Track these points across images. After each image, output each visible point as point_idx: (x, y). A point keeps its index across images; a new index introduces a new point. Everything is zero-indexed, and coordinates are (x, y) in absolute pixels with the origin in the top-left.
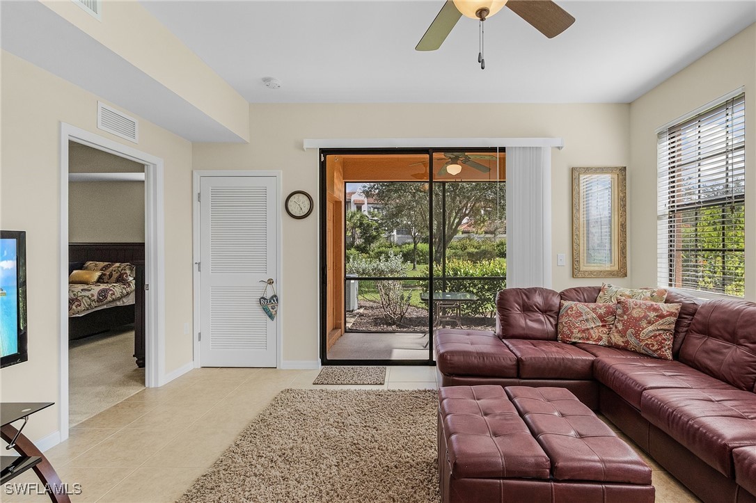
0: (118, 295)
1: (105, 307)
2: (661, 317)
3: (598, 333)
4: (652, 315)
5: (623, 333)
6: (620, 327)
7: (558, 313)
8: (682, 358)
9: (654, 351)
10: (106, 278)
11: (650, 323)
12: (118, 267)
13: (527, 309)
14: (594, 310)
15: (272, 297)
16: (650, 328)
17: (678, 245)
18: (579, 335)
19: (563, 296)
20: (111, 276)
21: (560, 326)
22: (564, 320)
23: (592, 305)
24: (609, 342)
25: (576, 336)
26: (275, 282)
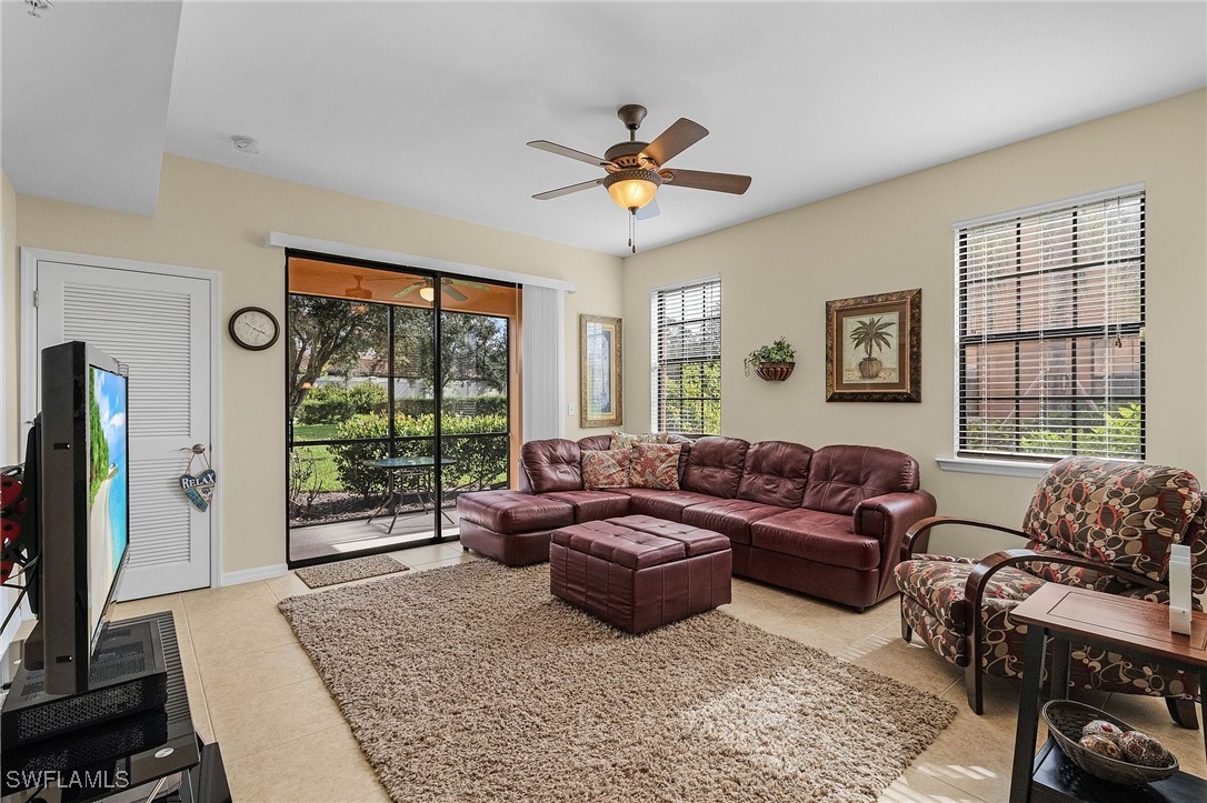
2: (670, 455)
3: (621, 477)
4: (663, 454)
5: (642, 474)
6: (639, 469)
7: (580, 463)
8: (686, 487)
9: (667, 485)
11: (662, 462)
13: (554, 461)
14: (613, 456)
15: (205, 474)
16: (663, 466)
17: (665, 395)
18: (605, 481)
19: (581, 445)
21: (586, 476)
22: (589, 468)
23: (610, 452)
24: (630, 483)
25: (603, 483)
26: (207, 452)
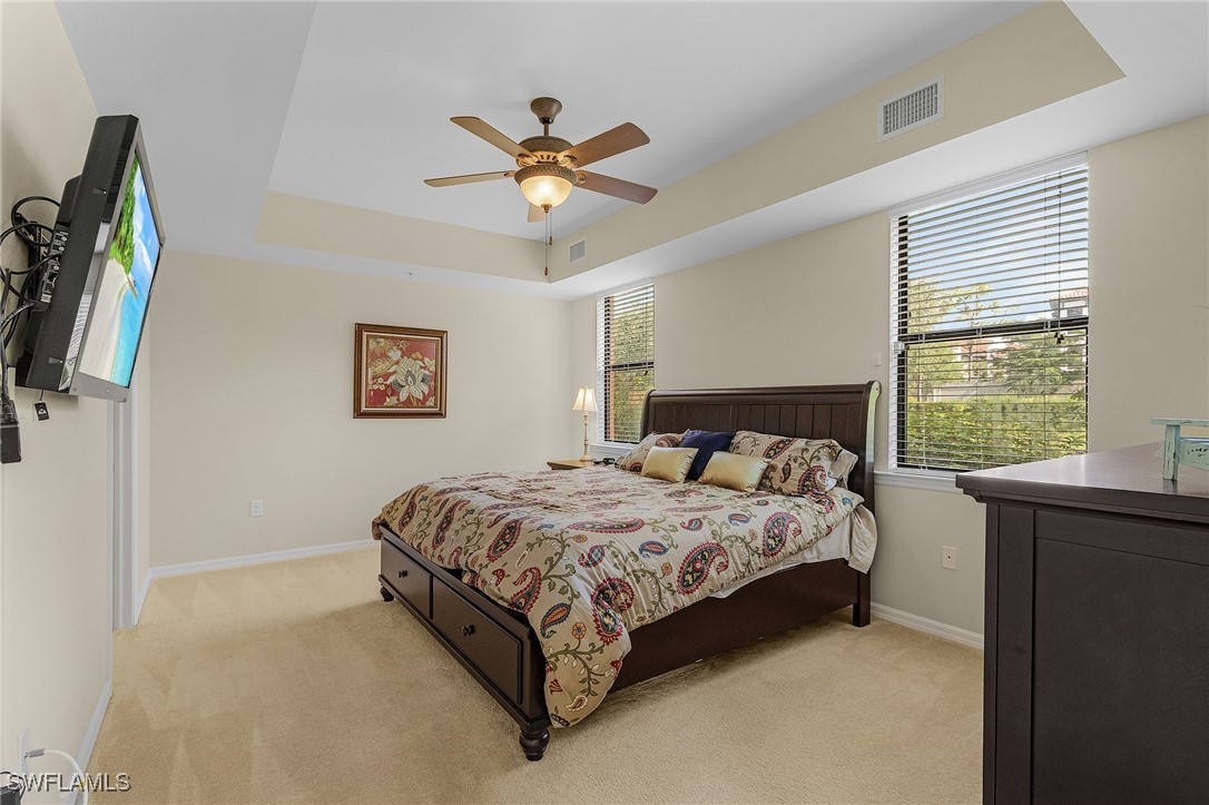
0: (808, 533)
1: (781, 567)
10: (777, 476)
12: (805, 450)
20: (787, 472)
